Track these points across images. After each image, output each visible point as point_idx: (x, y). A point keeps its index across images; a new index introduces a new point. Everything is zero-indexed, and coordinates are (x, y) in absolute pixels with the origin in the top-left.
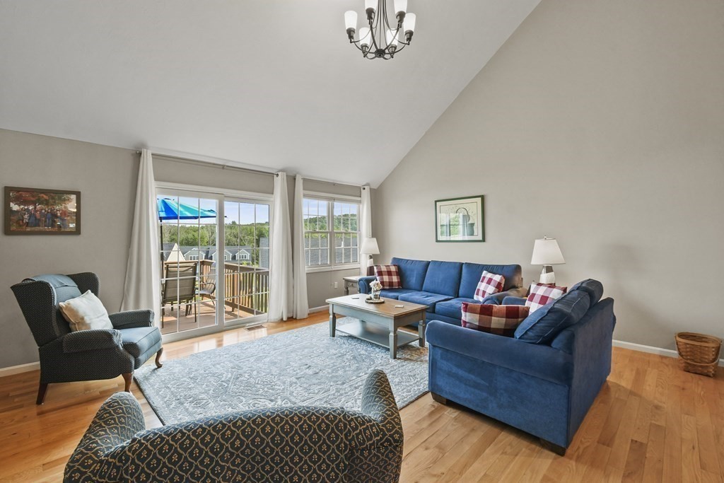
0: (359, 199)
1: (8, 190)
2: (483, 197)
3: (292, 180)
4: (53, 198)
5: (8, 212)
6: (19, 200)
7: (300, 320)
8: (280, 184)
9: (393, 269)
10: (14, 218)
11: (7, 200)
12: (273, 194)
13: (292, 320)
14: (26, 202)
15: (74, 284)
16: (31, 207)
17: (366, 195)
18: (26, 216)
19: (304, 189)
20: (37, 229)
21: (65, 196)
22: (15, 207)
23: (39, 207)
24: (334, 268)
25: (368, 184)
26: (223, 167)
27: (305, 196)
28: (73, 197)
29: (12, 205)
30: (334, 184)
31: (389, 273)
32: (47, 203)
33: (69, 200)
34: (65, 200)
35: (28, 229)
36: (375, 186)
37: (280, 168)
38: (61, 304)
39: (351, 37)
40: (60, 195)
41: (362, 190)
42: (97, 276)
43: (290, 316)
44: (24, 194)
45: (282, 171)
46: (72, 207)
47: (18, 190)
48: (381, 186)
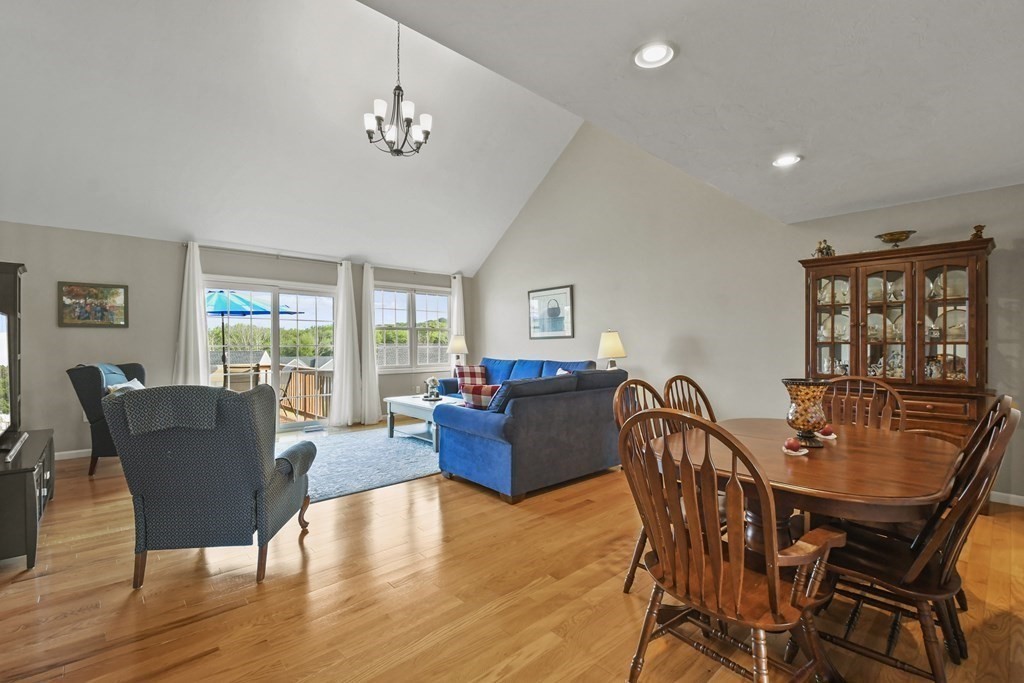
0: (448, 289)
1: (61, 284)
2: (572, 288)
3: (358, 269)
4: (102, 292)
5: (61, 306)
6: (71, 295)
7: (368, 425)
8: (344, 274)
9: (478, 370)
10: (67, 311)
11: (60, 295)
12: (336, 284)
13: (358, 425)
14: (77, 296)
15: (121, 372)
16: (82, 301)
17: (457, 284)
18: (77, 310)
19: (375, 279)
20: (87, 321)
21: (113, 290)
22: (67, 301)
23: (89, 301)
24: (414, 370)
25: (459, 273)
26: (277, 256)
27: (377, 287)
28: (122, 291)
29: (64, 298)
30: (415, 273)
31: (473, 375)
32: (96, 297)
33: (117, 294)
34: (113, 294)
35: (80, 322)
36: (469, 274)
37: (344, 256)
38: (109, 387)
39: (371, 138)
40: (107, 288)
41: (453, 280)
42: (144, 366)
43: (357, 421)
44: (75, 289)
45: (347, 259)
46: (119, 300)
47: (70, 285)
48: (477, 274)
